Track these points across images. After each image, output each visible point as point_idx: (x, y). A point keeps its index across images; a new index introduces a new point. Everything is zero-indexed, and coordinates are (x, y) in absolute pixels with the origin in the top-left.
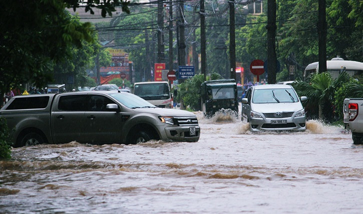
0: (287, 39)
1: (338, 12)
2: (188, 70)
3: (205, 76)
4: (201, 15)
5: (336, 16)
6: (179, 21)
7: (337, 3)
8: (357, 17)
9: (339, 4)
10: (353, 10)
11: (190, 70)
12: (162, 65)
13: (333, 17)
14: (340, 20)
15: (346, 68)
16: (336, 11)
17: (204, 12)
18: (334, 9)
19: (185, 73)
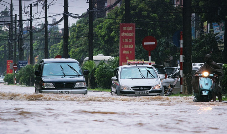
0: (79, 48)
1: (106, 33)
2: (24, 63)
3: (32, 66)
4: (31, 32)
5: (105, 35)
6: (20, 36)
7: (105, 28)
8: (115, 36)
9: (106, 29)
10: (114, 32)
11: (25, 63)
12: (11, 61)
13: (103, 35)
14: (107, 37)
15: (105, 60)
16: (104, 32)
17: (32, 30)
18: (104, 31)
19: (22, 65)
